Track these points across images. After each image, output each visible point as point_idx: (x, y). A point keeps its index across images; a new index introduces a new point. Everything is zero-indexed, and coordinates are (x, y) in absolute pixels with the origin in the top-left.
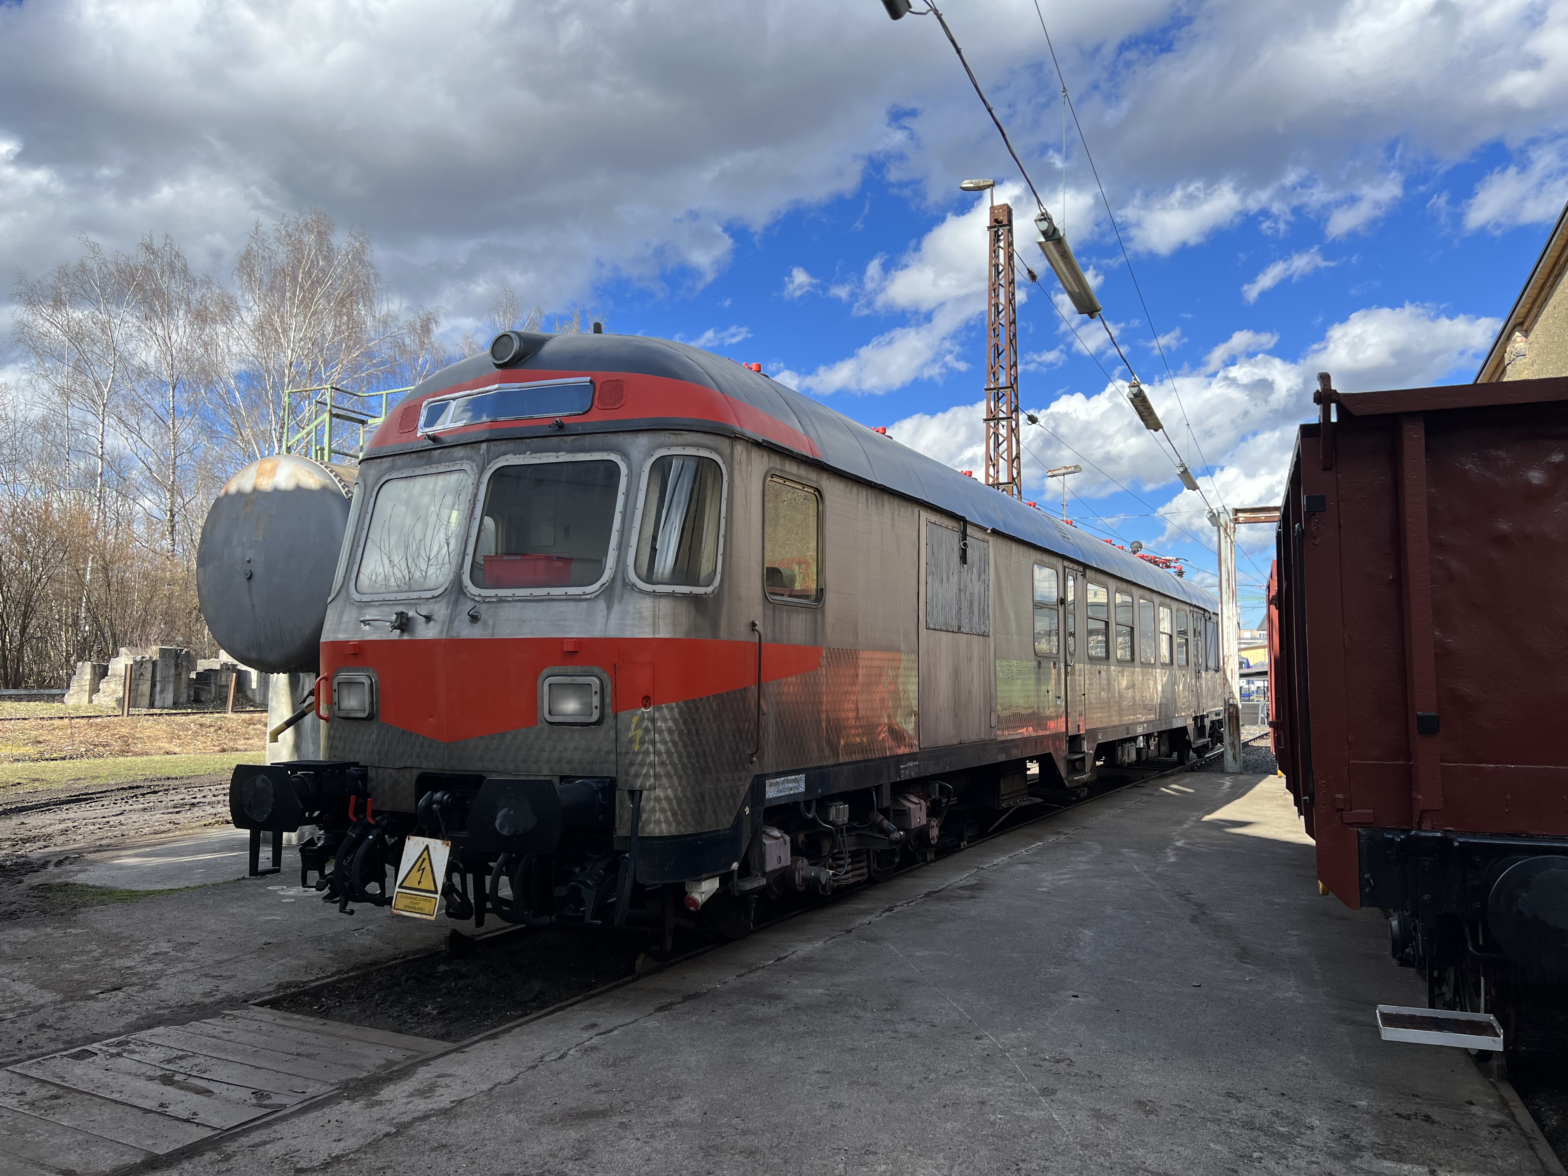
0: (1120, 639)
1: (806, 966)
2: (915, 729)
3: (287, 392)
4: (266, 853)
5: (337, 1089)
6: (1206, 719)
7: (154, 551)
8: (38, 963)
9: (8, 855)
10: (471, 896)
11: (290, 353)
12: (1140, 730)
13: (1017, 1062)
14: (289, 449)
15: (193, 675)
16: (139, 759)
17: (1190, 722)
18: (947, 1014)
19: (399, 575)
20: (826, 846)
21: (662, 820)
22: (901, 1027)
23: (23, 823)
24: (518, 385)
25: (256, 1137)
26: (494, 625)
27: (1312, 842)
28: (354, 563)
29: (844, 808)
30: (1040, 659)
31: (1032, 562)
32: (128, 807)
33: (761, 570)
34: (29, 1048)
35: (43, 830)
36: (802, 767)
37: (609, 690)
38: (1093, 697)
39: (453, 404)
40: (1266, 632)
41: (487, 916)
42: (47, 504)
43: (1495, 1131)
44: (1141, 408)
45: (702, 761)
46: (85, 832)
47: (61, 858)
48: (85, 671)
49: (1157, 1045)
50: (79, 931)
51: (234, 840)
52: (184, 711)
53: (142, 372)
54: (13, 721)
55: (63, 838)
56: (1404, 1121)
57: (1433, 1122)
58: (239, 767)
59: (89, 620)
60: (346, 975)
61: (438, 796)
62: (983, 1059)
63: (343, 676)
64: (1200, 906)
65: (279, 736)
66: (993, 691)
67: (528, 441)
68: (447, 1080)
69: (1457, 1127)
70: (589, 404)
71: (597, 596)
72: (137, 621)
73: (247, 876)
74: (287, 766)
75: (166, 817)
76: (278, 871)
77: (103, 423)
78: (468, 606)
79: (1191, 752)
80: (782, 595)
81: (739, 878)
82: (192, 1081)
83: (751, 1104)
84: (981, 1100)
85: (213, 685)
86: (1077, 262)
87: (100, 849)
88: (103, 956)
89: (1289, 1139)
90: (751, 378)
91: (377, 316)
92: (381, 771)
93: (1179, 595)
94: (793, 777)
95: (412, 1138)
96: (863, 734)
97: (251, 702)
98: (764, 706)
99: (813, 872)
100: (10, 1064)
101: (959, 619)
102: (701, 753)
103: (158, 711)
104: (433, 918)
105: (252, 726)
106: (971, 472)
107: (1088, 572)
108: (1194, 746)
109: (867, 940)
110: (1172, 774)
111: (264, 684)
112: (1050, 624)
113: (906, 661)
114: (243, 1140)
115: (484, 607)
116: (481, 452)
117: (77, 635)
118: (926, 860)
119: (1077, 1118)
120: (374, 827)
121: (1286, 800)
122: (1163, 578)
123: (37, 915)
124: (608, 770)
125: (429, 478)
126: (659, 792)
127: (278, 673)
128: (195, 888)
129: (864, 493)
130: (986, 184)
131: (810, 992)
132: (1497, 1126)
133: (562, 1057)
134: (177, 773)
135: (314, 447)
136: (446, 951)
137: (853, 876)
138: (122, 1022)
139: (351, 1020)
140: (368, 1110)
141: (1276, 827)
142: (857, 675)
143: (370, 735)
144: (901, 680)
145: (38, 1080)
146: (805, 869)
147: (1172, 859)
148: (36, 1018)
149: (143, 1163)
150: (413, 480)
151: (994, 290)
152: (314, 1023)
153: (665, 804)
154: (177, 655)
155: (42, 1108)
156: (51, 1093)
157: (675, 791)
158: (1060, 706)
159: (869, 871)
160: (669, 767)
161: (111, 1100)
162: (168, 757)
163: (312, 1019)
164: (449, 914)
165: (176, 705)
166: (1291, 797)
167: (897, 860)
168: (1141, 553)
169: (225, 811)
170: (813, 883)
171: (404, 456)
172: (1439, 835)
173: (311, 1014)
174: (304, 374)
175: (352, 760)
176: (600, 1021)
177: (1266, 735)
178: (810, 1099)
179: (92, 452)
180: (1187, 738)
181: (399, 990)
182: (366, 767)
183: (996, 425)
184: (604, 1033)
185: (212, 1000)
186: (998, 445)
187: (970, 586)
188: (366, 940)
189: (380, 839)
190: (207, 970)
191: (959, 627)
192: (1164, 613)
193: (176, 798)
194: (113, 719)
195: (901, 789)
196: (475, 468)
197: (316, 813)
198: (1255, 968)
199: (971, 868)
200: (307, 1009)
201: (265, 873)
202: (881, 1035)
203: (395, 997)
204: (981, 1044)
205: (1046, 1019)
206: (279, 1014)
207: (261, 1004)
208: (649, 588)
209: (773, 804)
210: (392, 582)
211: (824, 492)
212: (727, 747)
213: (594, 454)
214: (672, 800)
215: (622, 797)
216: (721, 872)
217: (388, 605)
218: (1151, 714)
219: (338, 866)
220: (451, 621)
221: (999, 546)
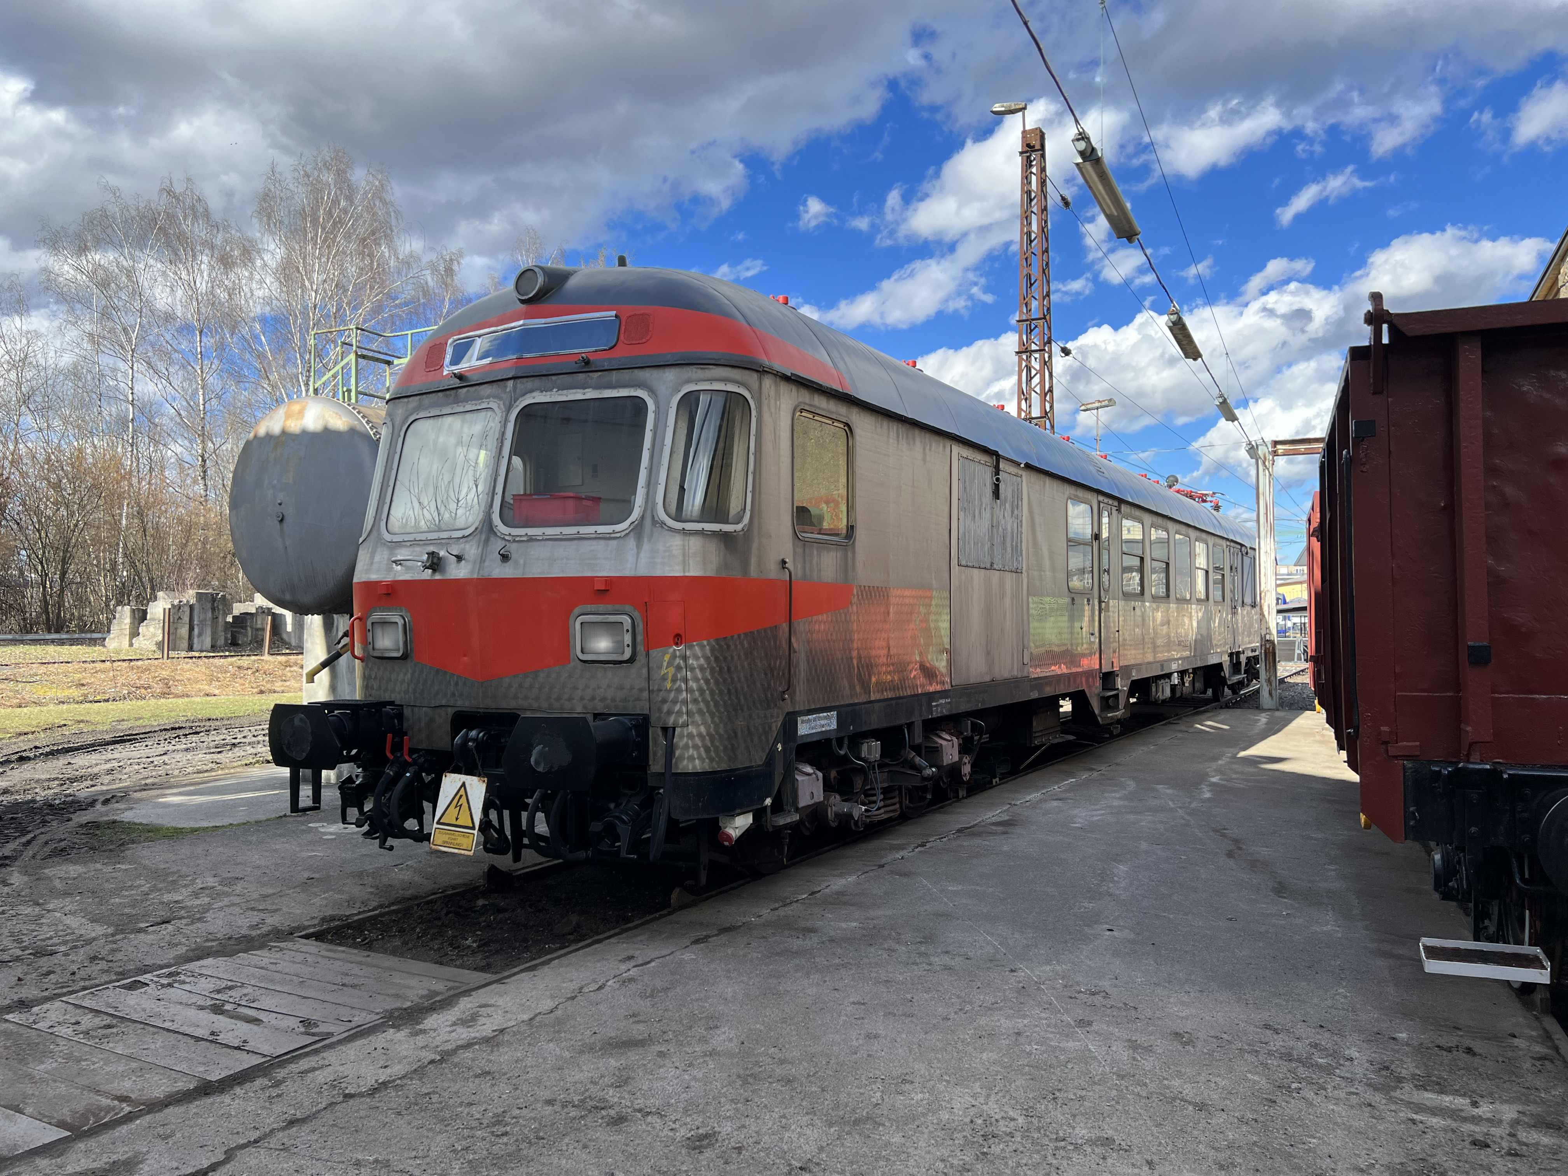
0: (1154, 576)
1: (839, 900)
2: (946, 667)
3: (313, 333)
4: (306, 792)
5: (382, 1018)
6: (1242, 656)
7: (187, 497)
8: (89, 898)
9: (56, 794)
10: (508, 832)
11: (313, 294)
12: (1174, 667)
13: (1052, 994)
14: (316, 391)
15: (230, 619)
16: (180, 701)
17: (1225, 659)
18: (981, 947)
19: (428, 516)
20: (858, 783)
21: (696, 756)
22: (935, 960)
23: (69, 763)
24: (543, 320)
25: (304, 1064)
26: (524, 565)
28: (384, 503)
29: (876, 745)
30: (1074, 596)
31: (1066, 497)
32: (171, 748)
33: (790, 507)
34: (82, 979)
35: (89, 770)
36: (833, 704)
37: (640, 628)
38: (1127, 634)
39: (479, 341)
41: (525, 852)
42: (80, 450)
43: (1538, 1063)
44: (1180, 337)
45: (734, 698)
46: (131, 772)
47: (109, 797)
48: (125, 615)
49: (1193, 978)
50: (128, 867)
51: (275, 778)
52: (222, 654)
53: (169, 317)
54: (56, 665)
55: (109, 777)
56: (1445, 1053)
57: (1475, 1054)
59: (126, 564)
60: (387, 909)
61: (473, 733)
62: (1018, 992)
63: (376, 616)
64: (1236, 841)
65: (316, 677)
66: (1026, 628)
67: (554, 378)
68: (489, 1010)
69: (1500, 1059)
70: (615, 340)
71: (627, 535)
72: (173, 566)
73: (289, 813)
74: (324, 705)
75: (208, 756)
76: (318, 808)
77: (132, 368)
78: (498, 545)
79: (1226, 689)
80: (812, 533)
81: (772, 814)
82: (241, 1010)
83: (788, 1034)
84: (1016, 1031)
85: (249, 629)
87: (145, 788)
88: (152, 891)
89: (1328, 1070)
90: (778, 310)
91: (401, 257)
92: (416, 710)
93: (1215, 530)
94: (825, 714)
95: (456, 1065)
96: (894, 672)
97: (287, 644)
98: (795, 645)
99: (845, 808)
100: (64, 995)
101: (992, 556)
102: (733, 691)
103: (197, 654)
104: (471, 853)
105: (288, 669)
107: (1124, 508)
108: (1229, 683)
109: (900, 875)
110: (1205, 711)
111: (299, 627)
112: (1084, 561)
113: (938, 598)
114: (292, 1067)
115: (514, 545)
116: (508, 390)
117: (116, 580)
118: (958, 797)
119: (1114, 1049)
120: (411, 765)
121: (1325, 735)
122: (1200, 513)
123: (87, 852)
124: (641, 707)
125: (457, 417)
126: (691, 729)
127: (313, 615)
128: (238, 825)
129: (895, 427)
130: (1017, 107)
131: (844, 925)
132: (1539, 1059)
133: (600, 988)
134: (216, 714)
135: (341, 389)
136: (484, 886)
137: (885, 812)
138: (172, 954)
139: (394, 952)
140: (412, 1038)
141: (1312, 762)
142: (888, 613)
143: (405, 674)
144: (932, 617)
145: (92, 1010)
146: (838, 805)
147: (1208, 795)
148: (89, 950)
149: (195, 1089)
150: (440, 419)
151: (1026, 218)
152: (358, 955)
153: (698, 741)
154: (213, 599)
155: (97, 1037)
156: (104, 1023)
157: (708, 728)
158: (1094, 643)
159: (901, 807)
160: (702, 704)
161: (164, 1029)
162: (209, 698)
163: (356, 951)
164: (486, 850)
165: (214, 648)
166: (1330, 733)
167: (929, 796)
169: (265, 751)
170: (845, 819)
171: (431, 395)
172: (1488, 767)
173: (354, 946)
174: (329, 316)
175: (387, 699)
176: (637, 953)
177: (1304, 671)
178: (846, 1029)
179: (122, 397)
180: (1222, 674)
181: (440, 924)
182: (402, 706)
183: (1028, 358)
184: (642, 965)
185: (259, 932)
186: (1030, 378)
187: (1003, 522)
188: (406, 876)
189: (417, 776)
190: (253, 904)
191: (992, 564)
192: (1200, 548)
193: (217, 739)
194: (153, 661)
195: (933, 726)
196: (502, 406)
197: (354, 752)
198: (1293, 902)
199: (1003, 804)
200: (350, 941)
201: (305, 810)
202: (916, 967)
203: (435, 931)
204: (1016, 976)
205: (1081, 952)
206: (324, 946)
207: (306, 937)
208: (678, 525)
209: (805, 741)
210: (422, 523)
211: (853, 427)
212: (758, 684)
213: (621, 390)
214: (704, 737)
215: (655, 734)
216: (755, 807)
217: (419, 545)
218: (1186, 650)
219: (377, 803)
220: (482, 561)
221: (1033, 480)
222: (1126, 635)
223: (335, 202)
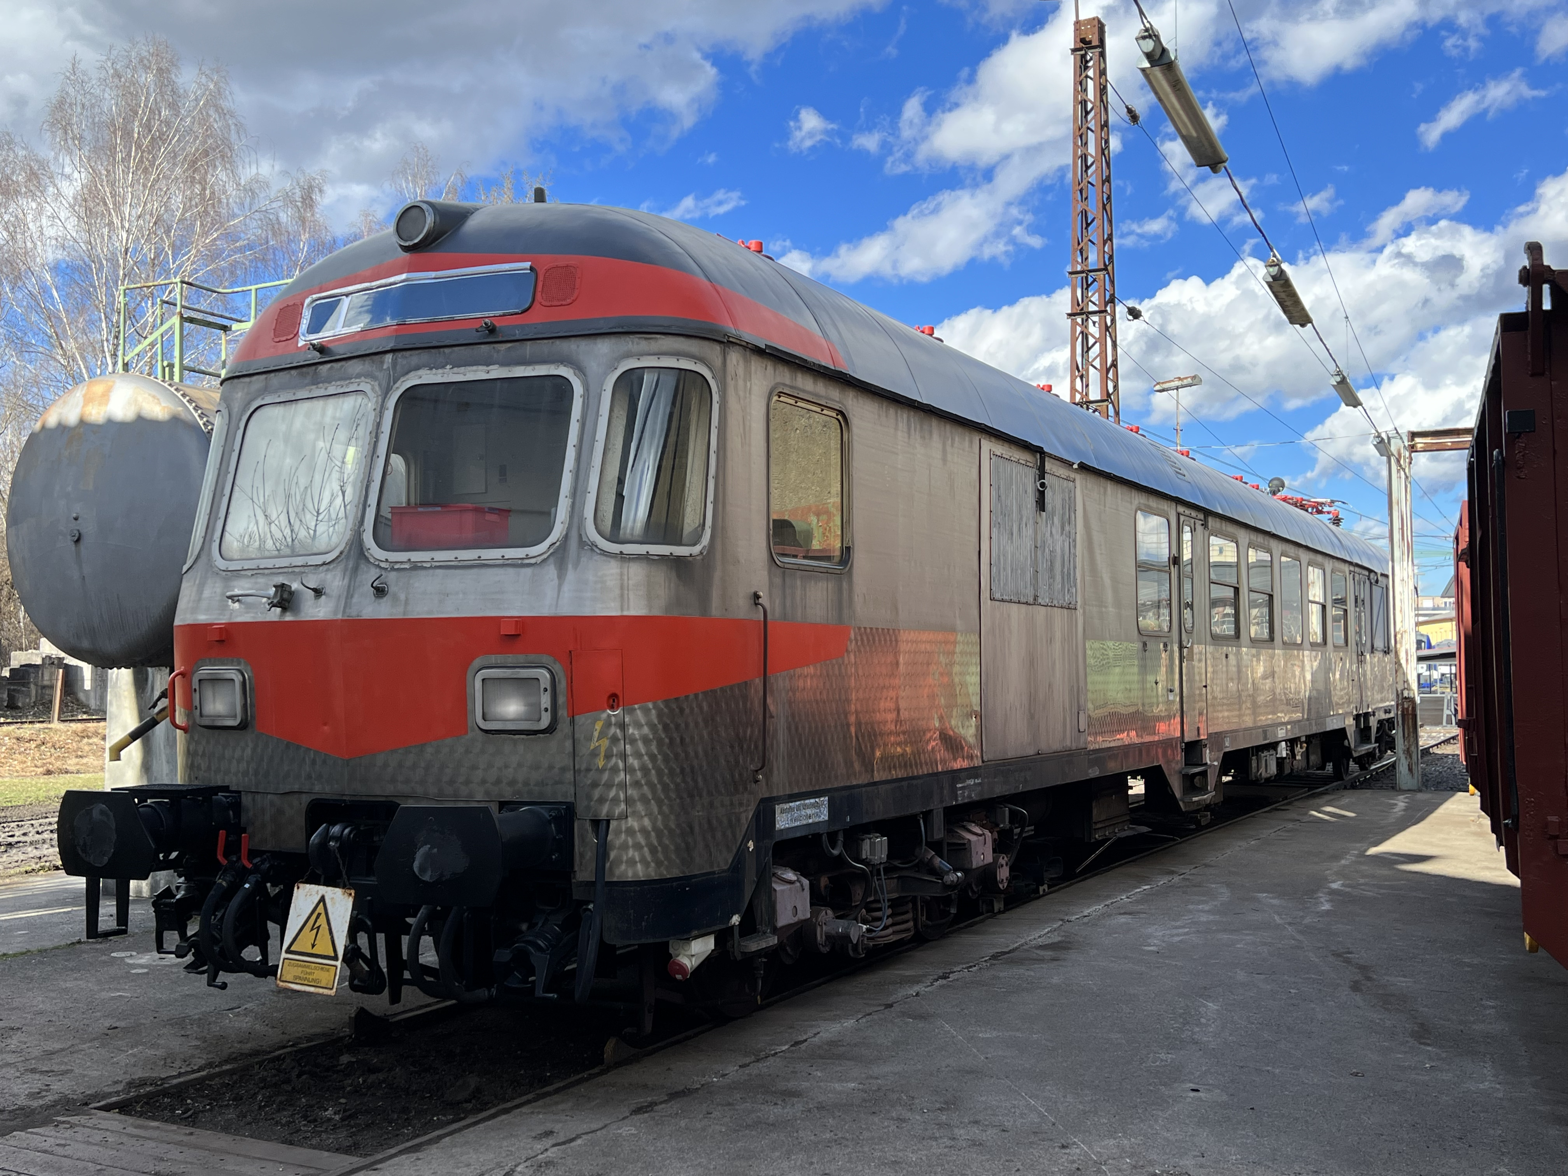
0: (1254, 612)
1: (833, 1053)
2: (976, 736)
3: (122, 288)
4: (108, 908)
6: (1372, 718)
10: (383, 963)
11: (125, 235)
12: (1281, 734)
14: (126, 366)
15: (6, 673)
17: (1350, 722)
18: (1022, 1115)
19: (278, 534)
20: (858, 893)
21: (637, 859)
22: (959, 1132)
24: (433, 274)
26: (407, 599)
27: (1515, 881)
28: (217, 518)
29: (881, 841)
30: (1146, 638)
31: (1134, 507)
33: (765, 523)
36: (824, 787)
37: (562, 686)
38: (1217, 689)
39: (346, 301)
40: (1453, 600)
41: (405, 990)
44: (1283, 295)
45: (689, 780)
49: (1305, 1153)
51: (66, 891)
58: (69, 793)
60: (217, 1069)
61: (336, 829)
63: (205, 671)
64: (1364, 968)
65: (123, 753)
66: (1082, 684)
67: (447, 350)
70: (530, 300)
71: (544, 560)
73: (84, 938)
74: (134, 792)
76: (125, 932)
78: (370, 575)
79: (1351, 763)
80: (795, 556)
81: (741, 936)
85: (32, 686)
86: (1196, 95)
90: (749, 261)
91: (243, 183)
92: (258, 797)
93: (1335, 551)
94: (812, 801)
96: (906, 743)
97: (84, 707)
98: (772, 707)
99: (840, 927)
101: (1036, 587)
102: (688, 770)
104: (332, 993)
105: (86, 740)
106: (1050, 387)
107: (1210, 520)
108: (1355, 755)
109: (914, 1018)
110: (1324, 793)
111: (101, 684)
112: (1159, 592)
113: (964, 643)
115: (393, 575)
116: (385, 367)
118: (992, 910)
120: (251, 872)
121: (1481, 825)
122: (1312, 527)
124: (563, 793)
125: (315, 402)
126: (632, 822)
127: (119, 668)
128: (15, 955)
129: (905, 416)
131: (837, 1086)
135: (159, 363)
136: (350, 1037)
137: (894, 933)
139: (226, 1129)
141: (1466, 862)
142: (897, 663)
143: (243, 750)
144: (956, 669)
146: (830, 924)
147: (1326, 907)
150: (294, 406)
151: (1081, 136)
152: (176, 1132)
153: (640, 839)
157: (653, 821)
158: (1173, 702)
159: (915, 925)
160: (645, 788)
163: (174, 1127)
164: (353, 987)
166: (1487, 821)
167: (953, 911)
168: (1283, 493)
169: (53, 854)
170: (840, 942)
171: (281, 374)
173: (172, 1120)
174: (145, 263)
175: (220, 783)
176: (557, 1127)
177: (1453, 738)
180: (1346, 743)
181: (290, 1088)
182: (239, 792)
183: (1085, 322)
184: (564, 1143)
185: (41, 1102)
186: (1087, 349)
187: (1050, 541)
188: (245, 1023)
189: (259, 888)
190: (33, 1064)
191: (1036, 597)
192: (1314, 575)
195: (958, 815)
196: (377, 388)
197: (174, 855)
198: (1438, 1051)
199: (1054, 920)
200: (167, 1113)
201: (107, 934)
202: (934, 1143)
203: (283, 1098)
204: (1069, 1154)
205: (1156, 1121)
206: (130, 1120)
207: (107, 1108)
208: (615, 548)
209: (785, 837)
210: (269, 544)
211: (850, 416)
212: (723, 762)
213: (537, 367)
214: (649, 832)
215: (582, 831)
216: (717, 928)
217: (263, 574)
218: (1297, 712)
219: (204, 925)
220: (349, 596)
221: (1089, 486)
222: (1217, 691)
223: (155, 111)
